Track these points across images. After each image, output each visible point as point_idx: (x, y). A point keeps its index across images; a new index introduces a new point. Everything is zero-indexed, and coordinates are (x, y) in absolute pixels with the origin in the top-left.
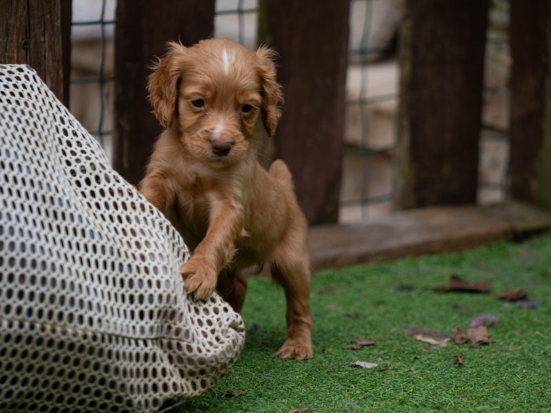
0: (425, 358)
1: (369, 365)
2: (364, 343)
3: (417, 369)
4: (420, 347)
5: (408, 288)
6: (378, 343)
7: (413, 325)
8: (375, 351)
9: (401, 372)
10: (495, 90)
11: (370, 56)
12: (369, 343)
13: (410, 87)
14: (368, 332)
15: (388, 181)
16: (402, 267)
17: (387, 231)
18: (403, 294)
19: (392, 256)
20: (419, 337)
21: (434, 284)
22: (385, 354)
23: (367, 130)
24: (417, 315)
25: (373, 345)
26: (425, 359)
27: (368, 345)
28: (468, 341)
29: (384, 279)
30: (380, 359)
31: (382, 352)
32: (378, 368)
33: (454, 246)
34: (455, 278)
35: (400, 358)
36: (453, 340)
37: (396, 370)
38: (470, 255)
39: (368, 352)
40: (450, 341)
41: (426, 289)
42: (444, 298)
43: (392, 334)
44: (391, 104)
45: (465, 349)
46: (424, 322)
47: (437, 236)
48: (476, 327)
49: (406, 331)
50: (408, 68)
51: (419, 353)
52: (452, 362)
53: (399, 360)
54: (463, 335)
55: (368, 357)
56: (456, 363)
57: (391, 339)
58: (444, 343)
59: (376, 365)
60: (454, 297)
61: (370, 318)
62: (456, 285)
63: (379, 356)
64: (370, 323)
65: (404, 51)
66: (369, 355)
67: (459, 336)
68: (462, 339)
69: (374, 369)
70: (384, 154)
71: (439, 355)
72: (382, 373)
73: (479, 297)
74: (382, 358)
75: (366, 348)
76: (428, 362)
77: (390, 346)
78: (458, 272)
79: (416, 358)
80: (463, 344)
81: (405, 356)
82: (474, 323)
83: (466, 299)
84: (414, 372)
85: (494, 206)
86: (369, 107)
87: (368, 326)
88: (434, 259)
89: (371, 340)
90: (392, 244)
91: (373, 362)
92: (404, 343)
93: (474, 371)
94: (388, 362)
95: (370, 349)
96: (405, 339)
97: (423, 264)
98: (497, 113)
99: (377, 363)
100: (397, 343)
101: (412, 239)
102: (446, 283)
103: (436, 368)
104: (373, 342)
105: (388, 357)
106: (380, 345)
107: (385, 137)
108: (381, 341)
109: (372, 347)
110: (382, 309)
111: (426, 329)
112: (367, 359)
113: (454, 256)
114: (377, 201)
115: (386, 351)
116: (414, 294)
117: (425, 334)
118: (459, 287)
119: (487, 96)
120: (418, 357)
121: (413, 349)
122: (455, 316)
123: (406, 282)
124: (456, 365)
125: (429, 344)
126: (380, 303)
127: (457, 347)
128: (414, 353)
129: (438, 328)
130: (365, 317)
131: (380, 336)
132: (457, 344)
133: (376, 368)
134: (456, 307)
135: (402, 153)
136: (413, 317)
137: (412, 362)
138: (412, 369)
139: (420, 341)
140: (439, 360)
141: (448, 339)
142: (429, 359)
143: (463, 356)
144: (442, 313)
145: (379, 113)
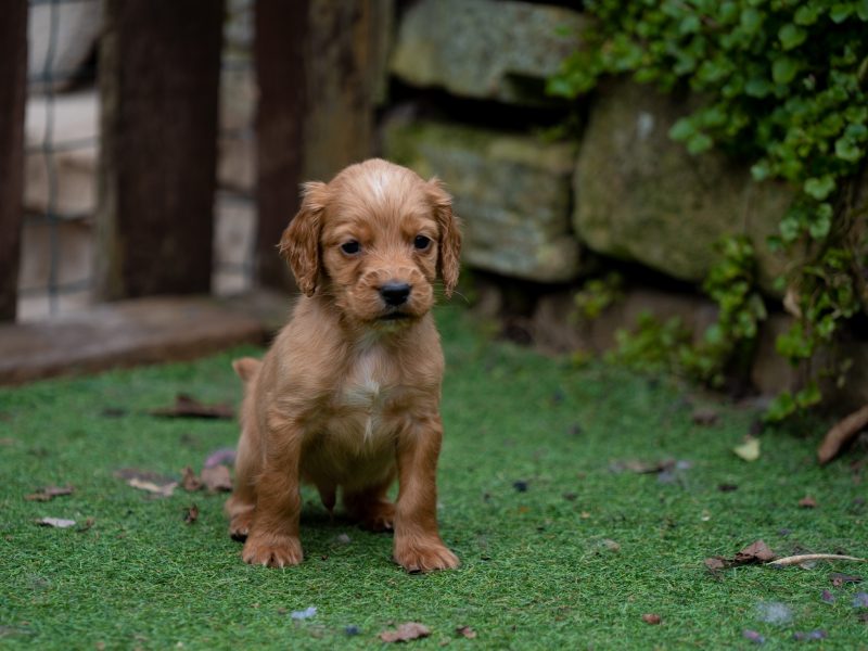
0: (141, 511)
1: (62, 523)
2: (56, 491)
3: (132, 527)
4: (134, 496)
5: (117, 413)
6: (76, 490)
7: (125, 465)
8: (71, 503)
9: (109, 532)
10: (235, 135)
11: (58, 84)
12: (61, 491)
13: (115, 129)
14: (61, 475)
15: (87, 262)
16: (107, 383)
17: (86, 332)
18: (110, 422)
19: (93, 367)
20: (134, 482)
21: (154, 407)
22: (87, 507)
23: (55, 190)
24: (130, 451)
25: (68, 494)
26: (143, 512)
27: (61, 495)
28: (202, 488)
29: (82, 400)
30: (79, 514)
31: (81, 504)
32: (76, 528)
33: (182, 353)
34: (183, 399)
35: (107, 512)
36: (182, 486)
37: (102, 529)
38: (203, 365)
39: (60, 505)
40: (177, 488)
41: (142, 413)
42: (169, 427)
43: (96, 479)
44: (90, 152)
45: (199, 498)
46: (141, 461)
47: (157, 339)
48: (214, 467)
49: (116, 474)
50: (112, 102)
51: (135, 505)
52: (180, 516)
53: (105, 516)
54: (197, 479)
55: (62, 511)
56: (186, 518)
57: (94, 485)
58: (169, 490)
59: (73, 523)
60: (182, 425)
61: (64, 456)
62: (185, 408)
63: (77, 509)
64: (64, 464)
65: (106, 77)
66: (63, 508)
67: (190, 481)
68: (195, 484)
69: (70, 529)
70: (79, 224)
71: (162, 507)
72: (82, 534)
73: (217, 425)
74: (81, 512)
75: (60, 499)
76: (147, 517)
77: (94, 496)
78: (188, 389)
79: (130, 512)
80: (196, 491)
81: (115, 510)
82: (210, 461)
83: (199, 428)
84: (128, 532)
85: (235, 298)
86: (57, 156)
87: (60, 468)
88: (153, 371)
89: (65, 487)
90: (94, 350)
91: (69, 518)
92: (112, 491)
93: (212, 529)
94: (90, 518)
95: (65, 501)
96: (113, 485)
97: (138, 379)
98: (239, 166)
99: (74, 519)
100: (103, 491)
101: (121, 343)
102: (171, 404)
103: (158, 526)
104: (68, 490)
105: (89, 512)
106: (79, 494)
107: (81, 198)
108: (79, 488)
109: (66, 497)
110: (80, 443)
111: (144, 470)
112: (60, 515)
113: (182, 367)
114: (71, 289)
115: (87, 502)
116: (126, 421)
117: (143, 478)
118: (189, 411)
119: (225, 143)
120: (133, 510)
121: (125, 498)
122: (184, 452)
123: (114, 404)
124: (188, 521)
125: (148, 492)
126: (77, 434)
127: (188, 496)
128: (127, 504)
129: (161, 468)
130: (57, 454)
131: (79, 481)
132: (188, 491)
133: (73, 527)
134: (185, 439)
135: (106, 221)
136: (125, 455)
137: (125, 518)
138: (124, 528)
139: (136, 488)
140: (163, 515)
141: (173, 485)
142: (149, 513)
143: (195, 509)
144: (167, 447)
145: (70, 166)
